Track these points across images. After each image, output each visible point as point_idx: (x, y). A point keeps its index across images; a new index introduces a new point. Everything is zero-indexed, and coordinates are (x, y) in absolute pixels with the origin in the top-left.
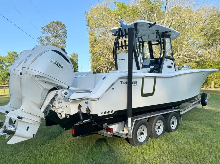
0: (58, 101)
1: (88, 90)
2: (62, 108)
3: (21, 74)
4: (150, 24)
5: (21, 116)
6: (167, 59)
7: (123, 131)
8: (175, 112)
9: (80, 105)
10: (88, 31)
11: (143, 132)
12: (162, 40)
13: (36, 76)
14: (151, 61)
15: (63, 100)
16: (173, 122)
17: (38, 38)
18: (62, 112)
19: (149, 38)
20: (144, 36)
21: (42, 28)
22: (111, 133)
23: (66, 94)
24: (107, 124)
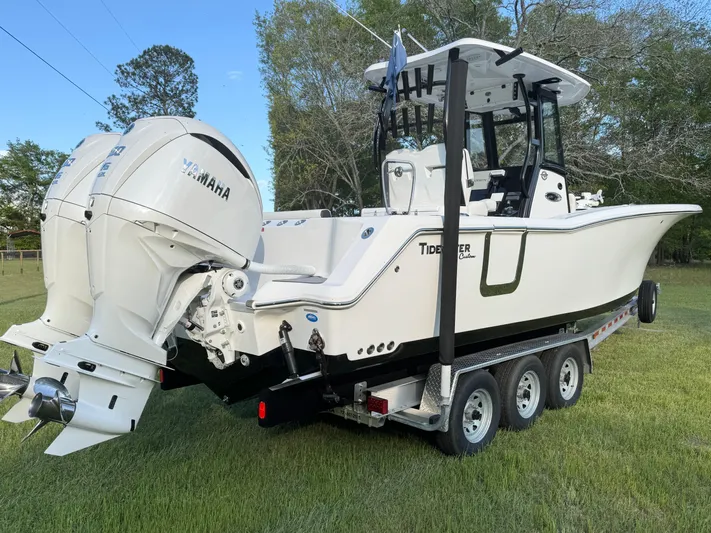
0: (214, 309)
1: (310, 273)
2: (224, 333)
3: (88, 215)
4: (500, 52)
5: (90, 359)
6: (548, 172)
7: (417, 407)
8: (573, 345)
9: (285, 322)
10: (265, 79)
11: (479, 409)
12: (532, 108)
13: (142, 224)
14: (492, 177)
15: (228, 307)
16: (566, 376)
17: (107, 100)
18: (224, 346)
19: (489, 100)
20: (472, 93)
21: (119, 67)
22: (382, 416)
23: (239, 284)
24: (365, 383)
